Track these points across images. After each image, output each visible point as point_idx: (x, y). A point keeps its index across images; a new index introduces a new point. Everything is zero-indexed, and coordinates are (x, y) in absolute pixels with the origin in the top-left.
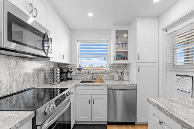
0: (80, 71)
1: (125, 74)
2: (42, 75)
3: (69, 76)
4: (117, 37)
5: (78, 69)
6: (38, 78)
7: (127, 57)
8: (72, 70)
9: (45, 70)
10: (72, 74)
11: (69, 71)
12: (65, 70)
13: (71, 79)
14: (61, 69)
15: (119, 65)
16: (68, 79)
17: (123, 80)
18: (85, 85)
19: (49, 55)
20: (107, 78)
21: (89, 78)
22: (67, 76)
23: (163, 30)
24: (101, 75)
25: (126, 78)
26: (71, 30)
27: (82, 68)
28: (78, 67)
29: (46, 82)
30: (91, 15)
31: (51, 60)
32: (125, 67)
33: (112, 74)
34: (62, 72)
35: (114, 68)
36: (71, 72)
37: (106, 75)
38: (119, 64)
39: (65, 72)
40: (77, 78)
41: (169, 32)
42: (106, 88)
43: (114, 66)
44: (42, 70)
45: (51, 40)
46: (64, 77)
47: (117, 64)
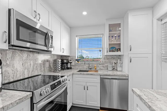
0: (78, 62)
1: (119, 65)
2: (47, 65)
3: (69, 66)
4: (110, 31)
5: (76, 60)
6: (44, 67)
7: (120, 49)
8: (71, 61)
9: (50, 61)
10: (72, 64)
11: (69, 62)
12: (65, 61)
13: (71, 68)
14: (62, 61)
15: (113, 57)
16: (68, 68)
17: (117, 70)
18: (81, 74)
19: (50, 49)
20: (102, 68)
21: (85, 67)
22: (67, 66)
23: (158, 20)
24: (96, 65)
25: (119, 69)
26: (70, 28)
27: (80, 60)
28: (76, 59)
29: (50, 71)
30: (85, 13)
31: (53, 53)
32: (118, 58)
33: (106, 65)
34: (62, 63)
35: (108, 59)
36: (71, 63)
37: (101, 65)
38: (113, 55)
39: (65, 63)
40: (76, 68)
41: (163, 22)
42: (99, 77)
43: (108, 57)
44: (48, 61)
45: (52, 37)
46: (64, 67)
47: (110, 56)
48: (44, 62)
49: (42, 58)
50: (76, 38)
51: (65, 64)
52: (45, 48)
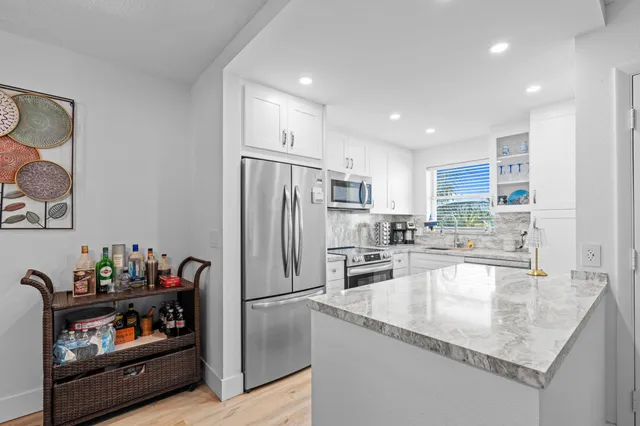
0: (432, 228)
2: (364, 232)
3: (409, 236)
5: (426, 224)
6: (359, 236)
8: (413, 225)
9: (369, 226)
10: (416, 233)
11: (407, 229)
12: (399, 227)
13: (412, 242)
14: (393, 225)
15: (521, 215)
16: (405, 242)
19: (367, 206)
20: (489, 244)
22: (404, 236)
24: (475, 237)
27: (435, 224)
28: (427, 221)
29: (370, 244)
31: (372, 211)
34: (394, 230)
35: (507, 222)
36: (413, 230)
37: (488, 238)
39: (400, 231)
43: (507, 217)
44: (365, 225)
45: (370, 187)
46: (398, 238)
48: (361, 226)
49: (356, 219)
50: (428, 173)
51: (400, 234)
52: (359, 206)
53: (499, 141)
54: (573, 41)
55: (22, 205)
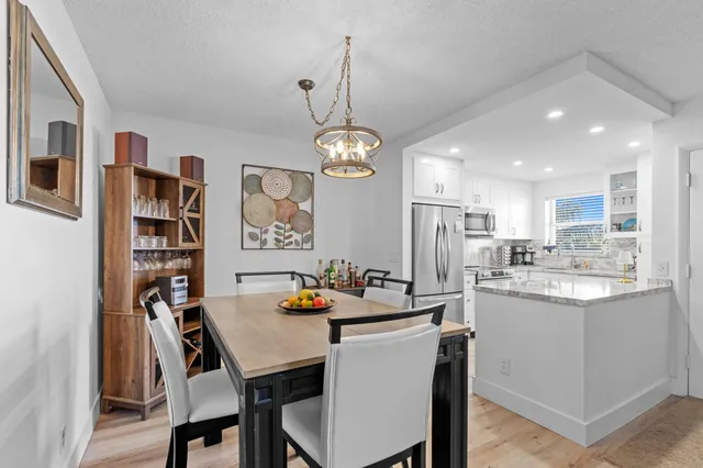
0: (550, 251)
2: (488, 254)
3: (528, 259)
4: (612, 189)
5: (545, 248)
6: (483, 257)
8: (532, 249)
9: (491, 249)
10: (535, 256)
11: (526, 252)
12: (519, 250)
13: (531, 264)
14: (513, 248)
16: (525, 263)
19: (492, 233)
20: (605, 266)
22: (524, 258)
24: (591, 260)
27: (554, 247)
28: (546, 245)
29: (493, 264)
31: (495, 237)
34: (514, 253)
35: (621, 246)
36: (532, 253)
37: (603, 260)
39: (519, 253)
44: (488, 249)
45: (494, 217)
46: (517, 260)
47: (628, 239)
48: (484, 250)
50: (547, 203)
51: (520, 256)
52: (485, 233)
53: (614, 178)
54: (651, 125)
55: (291, 236)
